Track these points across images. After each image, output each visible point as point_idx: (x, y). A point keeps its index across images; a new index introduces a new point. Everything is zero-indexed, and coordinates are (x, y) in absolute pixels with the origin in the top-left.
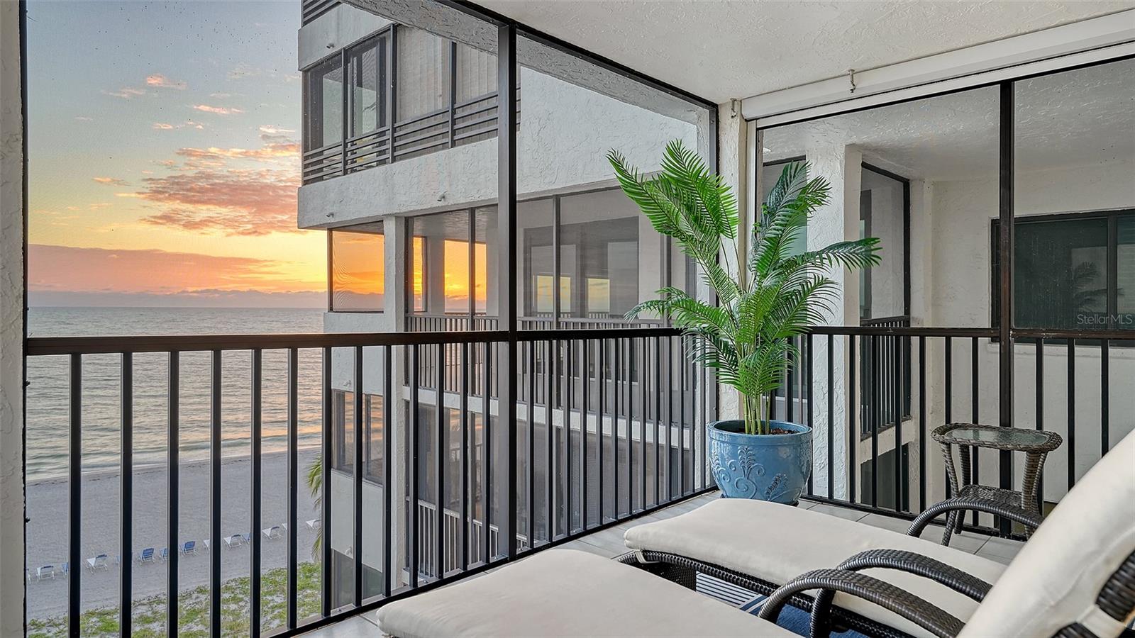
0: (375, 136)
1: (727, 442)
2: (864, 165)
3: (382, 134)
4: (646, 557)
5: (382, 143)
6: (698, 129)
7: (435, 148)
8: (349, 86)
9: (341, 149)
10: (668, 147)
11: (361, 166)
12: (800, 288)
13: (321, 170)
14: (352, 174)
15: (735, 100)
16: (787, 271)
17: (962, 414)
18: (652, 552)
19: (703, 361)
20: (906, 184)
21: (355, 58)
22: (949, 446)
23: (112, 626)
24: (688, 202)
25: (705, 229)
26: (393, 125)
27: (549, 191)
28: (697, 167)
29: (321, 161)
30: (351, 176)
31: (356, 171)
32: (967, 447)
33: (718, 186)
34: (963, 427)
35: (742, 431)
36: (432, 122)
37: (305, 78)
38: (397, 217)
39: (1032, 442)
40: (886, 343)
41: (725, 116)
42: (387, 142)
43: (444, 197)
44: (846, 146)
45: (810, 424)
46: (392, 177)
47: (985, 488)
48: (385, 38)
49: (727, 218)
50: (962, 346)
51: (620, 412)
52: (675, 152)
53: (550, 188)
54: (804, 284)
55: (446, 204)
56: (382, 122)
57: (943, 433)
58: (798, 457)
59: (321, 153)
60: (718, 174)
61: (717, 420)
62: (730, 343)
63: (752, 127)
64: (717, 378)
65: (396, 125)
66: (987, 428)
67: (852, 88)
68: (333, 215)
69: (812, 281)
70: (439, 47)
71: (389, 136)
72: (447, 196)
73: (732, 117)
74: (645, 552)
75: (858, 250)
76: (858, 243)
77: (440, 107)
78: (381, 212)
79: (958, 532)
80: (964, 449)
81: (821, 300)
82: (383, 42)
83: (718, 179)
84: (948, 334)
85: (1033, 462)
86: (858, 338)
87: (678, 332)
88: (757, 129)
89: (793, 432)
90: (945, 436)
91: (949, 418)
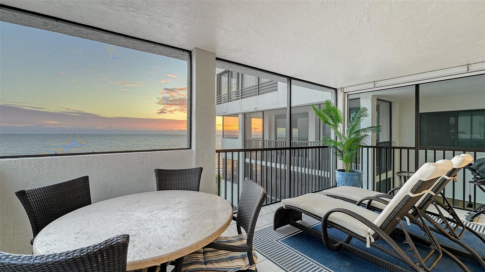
0: (236, 92)
1: (341, 174)
2: (378, 99)
3: (238, 91)
5: (238, 94)
6: (331, 95)
7: (253, 95)
8: (229, 78)
9: (227, 95)
10: (326, 101)
11: (233, 100)
12: (360, 137)
14: (230, 102)
15: (342, 88)
17: (404, 169)
18: (332, 195)
20: (390, 103)
22: (401, 177)
24: (331, 115)
25: (335, 122)
28: (332, 105)
29: (221, 99)
32: (406, 177)
34: (405, 172)
35: (345, 172)
36: (252, 88)
38: (242, 113)
40: (383, 151)
41: (339, 92)
42: (240, 94)
43: (256, 108)
44: (372, 95)
45: (362, 170)
46: (241, 103)
49: (340, 119)
50: (405, 152)
51: (303, 166)
55: (257, 110)
56: (238, 89)
57: (399, 173)
58: (359, 179)
59: (221, 96)
60: (337, 106)
61: (337, 169)
62: (341, 150)
63: (346, 94)
64: (337, 158)
65: (242, 89)
67: (374, 85)
68: (225, 113)
69: (364, 135)
71: (240, 92)
73: (341, 92)
75: (376, 129)
76: (376, 127)
77: (255, 85)
78: (238, 112)
81: (366, 140)
84: (401, 148)
86: (375, 149)
87: (327, 147)
88: (348, 95)
89: (357, 172)
90: (400, 174)
91: (401, 170)
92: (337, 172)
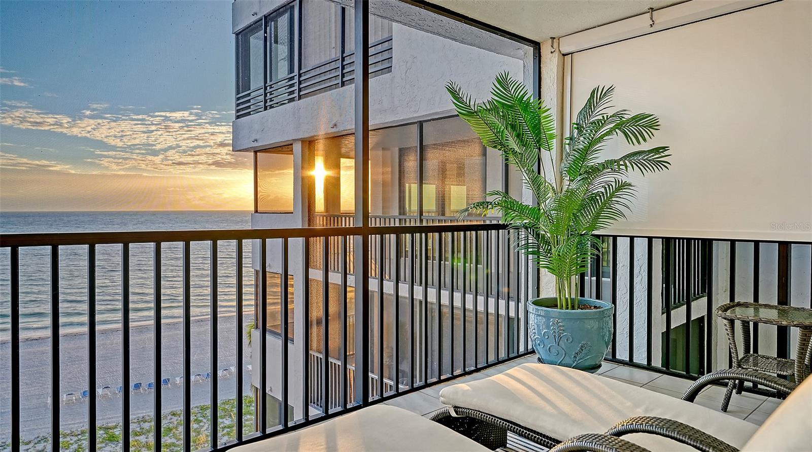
0: (287, 80)
1: (542, 316)
3: (292, 79)
4: (456, 412)
5: (292, 86)
6: (524, 64)
7: (330, 88)
8: (268, 43)
9: (262, 91)
10: (498, 78)
11: (277, 103)
12: (603, 190)
13: (249, 107)
14: (270, 110)
15: (554, 38)
16: (591, 176)
17: (744, 294)
18: (461, 408)
19: (526, 250)
21: (273, 23)
22: (732, 322)
23: (113, 437)
24: (513, 121)
25: (526, 143)
26: (299, 72)
27: (414, 118)
28: (521, 94)
29: (249, 101)
30: (269, 111)
31: (273, 107)
32: (748, 323)
33: (540, 108)
34: (746, 305)
35: (556, 306)
36: (328, 68)
37: (237, 39)
38: (302, 141)
39: (805, 319)
41: (545, 50)
42: (295, 84)
43: (336, 125)
45: (614, 302)
46: (299, 111)
47: (763, 357)
48: (294, 6)
49: (545, 134)
51: (467, 289)
52: (503, 82)
53: (415, 115)
54: (607, 186)
55: (337, 130)
56: (291, 70)
57: (726, 310)
58: (601, 328)
59: (249, 95)
60: (540, 98)
61: (538, 296)
62: (547, 235)
63: (569, 60)
64: (538, 263)
65: (301, 72)
66: (766, 306)
67: (652, 23)
68: (256, 140)
69: (614, 184)
70: (333, 10)
71: (296, 80)
72: (338, 124)
73: (552, 52)
74: (456, 408)
75: (650, 157)
76: (650, 151)
77: (333, 56)
78: (291, 137)
79: (739, 392)
80: (745, 324)
81: (621, 200)
82: (292, 8)
83: (540, 102)
85: (806, 336)
87: (504, 227)
89: (599, 308)
90: (728, 313)
91: (732, 298)
92: (531, 308)
